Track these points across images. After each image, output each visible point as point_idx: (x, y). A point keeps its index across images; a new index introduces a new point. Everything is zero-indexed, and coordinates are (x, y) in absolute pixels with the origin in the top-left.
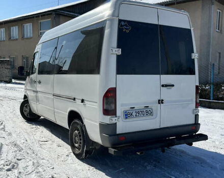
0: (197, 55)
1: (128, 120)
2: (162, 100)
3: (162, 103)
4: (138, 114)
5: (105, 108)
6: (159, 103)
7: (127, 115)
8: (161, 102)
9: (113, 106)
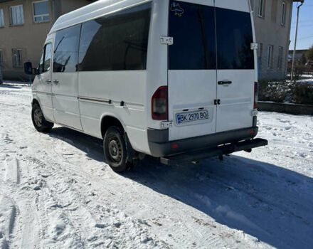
0: (256, 45)
1: (181, 124)
2: (219, 100)
3: (219, 103)
4: (191, 118)
5: (155, 110)
6: (215, 104)
7: (180, 119)
8: (217, 102)
9: (164, 109)
